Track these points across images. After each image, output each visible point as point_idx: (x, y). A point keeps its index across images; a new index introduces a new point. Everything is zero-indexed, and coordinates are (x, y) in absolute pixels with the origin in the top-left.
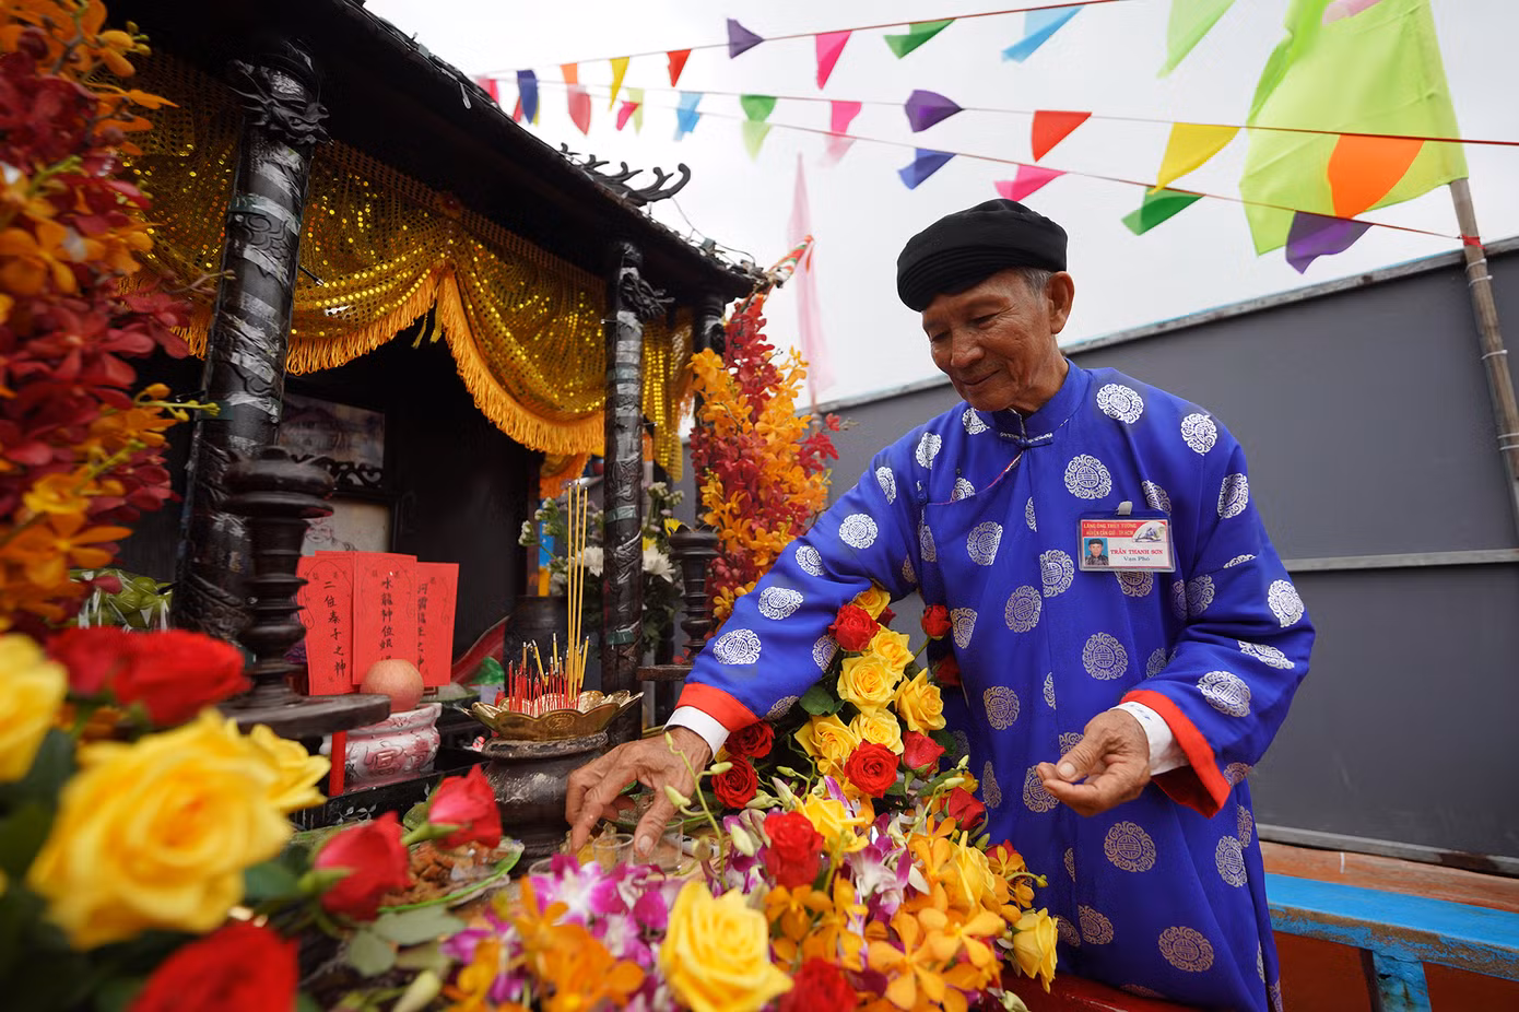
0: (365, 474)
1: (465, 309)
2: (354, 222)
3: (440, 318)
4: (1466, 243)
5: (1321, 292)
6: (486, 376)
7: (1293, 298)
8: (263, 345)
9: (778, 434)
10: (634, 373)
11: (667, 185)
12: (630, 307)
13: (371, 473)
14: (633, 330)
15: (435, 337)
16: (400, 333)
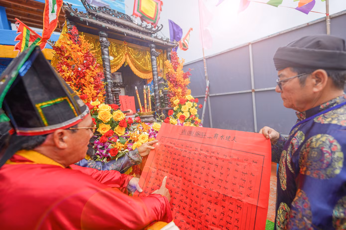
0: (120, 83)
1: (130, 59)
2: (113, 50)
3: (127, 61)
4: (327, 15)
5: (299, 27)
6: (135, 69)
7: (294, 29)
8: (109, 74)
9: (178, 74)
10: (156, 66)
11: (159, 29)
12: (154, 55)
13: (121, 83)
14: (155, 59)
15: (127, 64)
16: (122, 65)
